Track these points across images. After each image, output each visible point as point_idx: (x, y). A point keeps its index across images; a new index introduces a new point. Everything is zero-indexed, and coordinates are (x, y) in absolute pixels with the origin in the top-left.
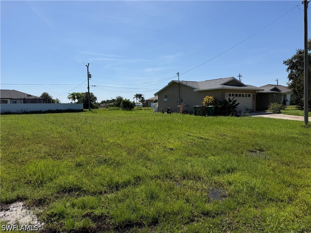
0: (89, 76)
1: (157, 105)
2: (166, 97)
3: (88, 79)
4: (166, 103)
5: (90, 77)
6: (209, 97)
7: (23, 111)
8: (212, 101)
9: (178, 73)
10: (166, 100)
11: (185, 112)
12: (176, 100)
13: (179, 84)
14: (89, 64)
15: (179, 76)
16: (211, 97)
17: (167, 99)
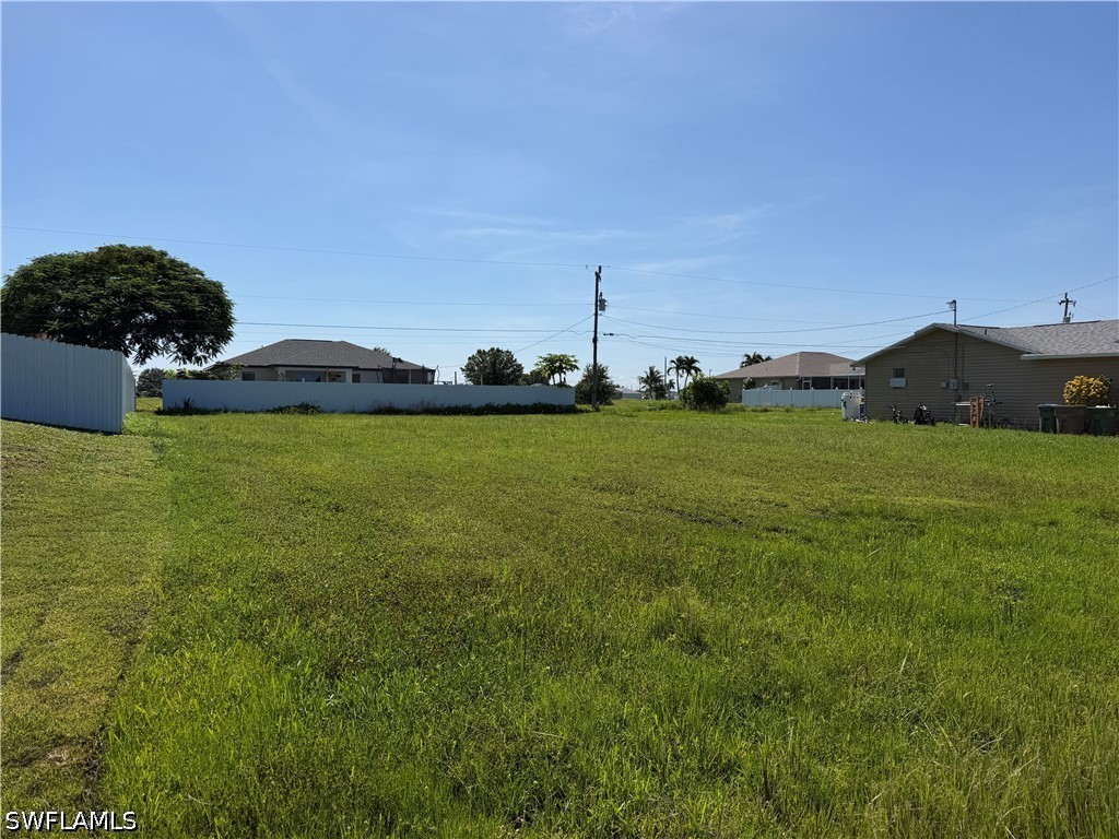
0: (600, 304)
1: (858, 397)
2: (899, 373)
3: (596, 315)
4: (898, 391)
5: (603, 309)
6: (1085, 379)
7: (425, 405)
8: (1100, 393)
9: (955, 302)
10: (900, 382)
11: (987, 422)
12: (944, 385)
13: (956, 334)
14: (600, 268)
15: (955, 310)
16: (1092, 379)
17: (904, 380)
